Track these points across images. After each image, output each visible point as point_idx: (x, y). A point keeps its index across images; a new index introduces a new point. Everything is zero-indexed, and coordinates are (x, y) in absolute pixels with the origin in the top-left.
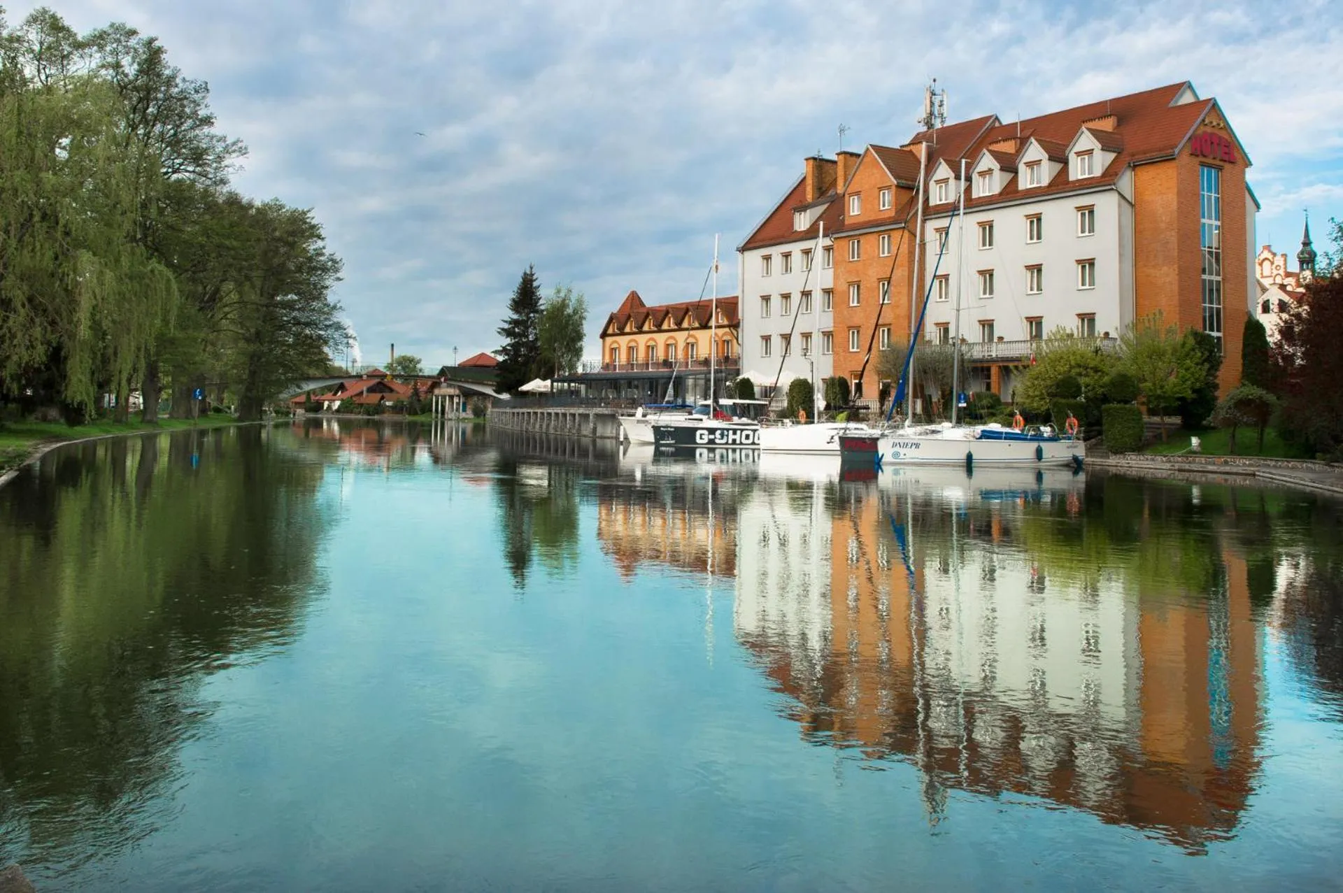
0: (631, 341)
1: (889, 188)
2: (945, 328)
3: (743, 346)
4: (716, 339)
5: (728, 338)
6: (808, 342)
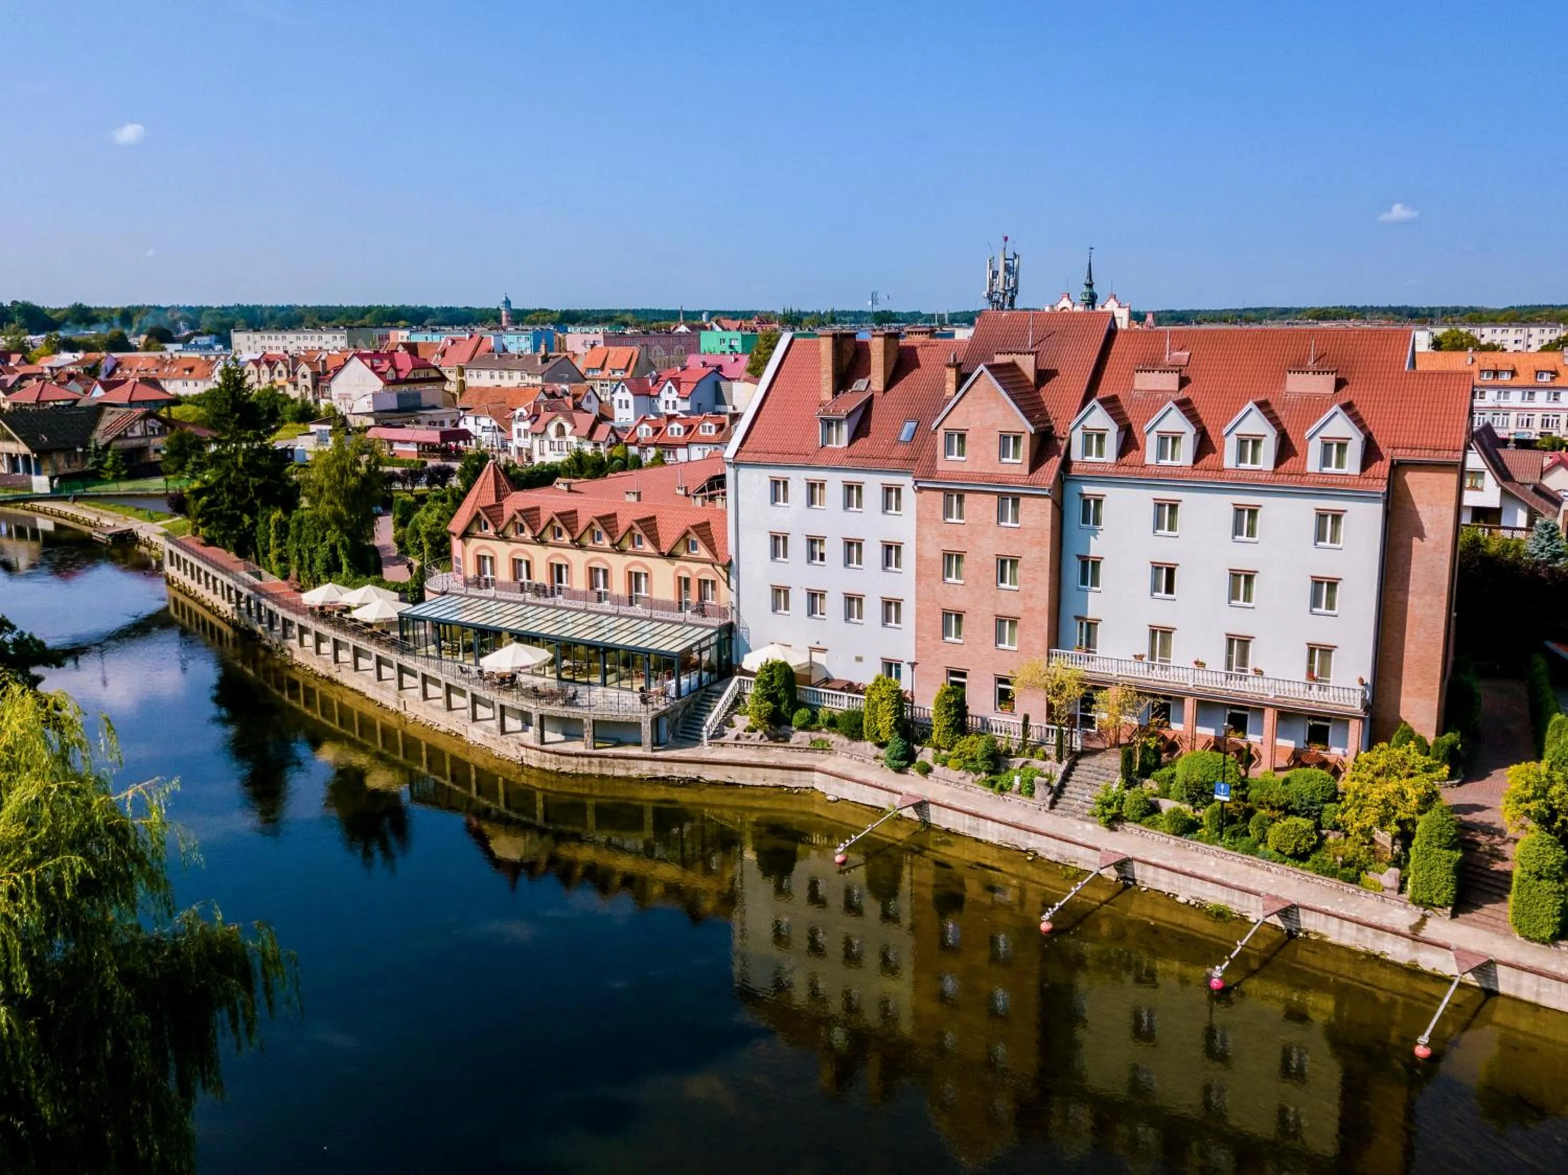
1: (1020, 434)
2: (1091, 626)
3: (738, 595)
4: (684, 574)
5: (710, 577)
6: (853, 603)
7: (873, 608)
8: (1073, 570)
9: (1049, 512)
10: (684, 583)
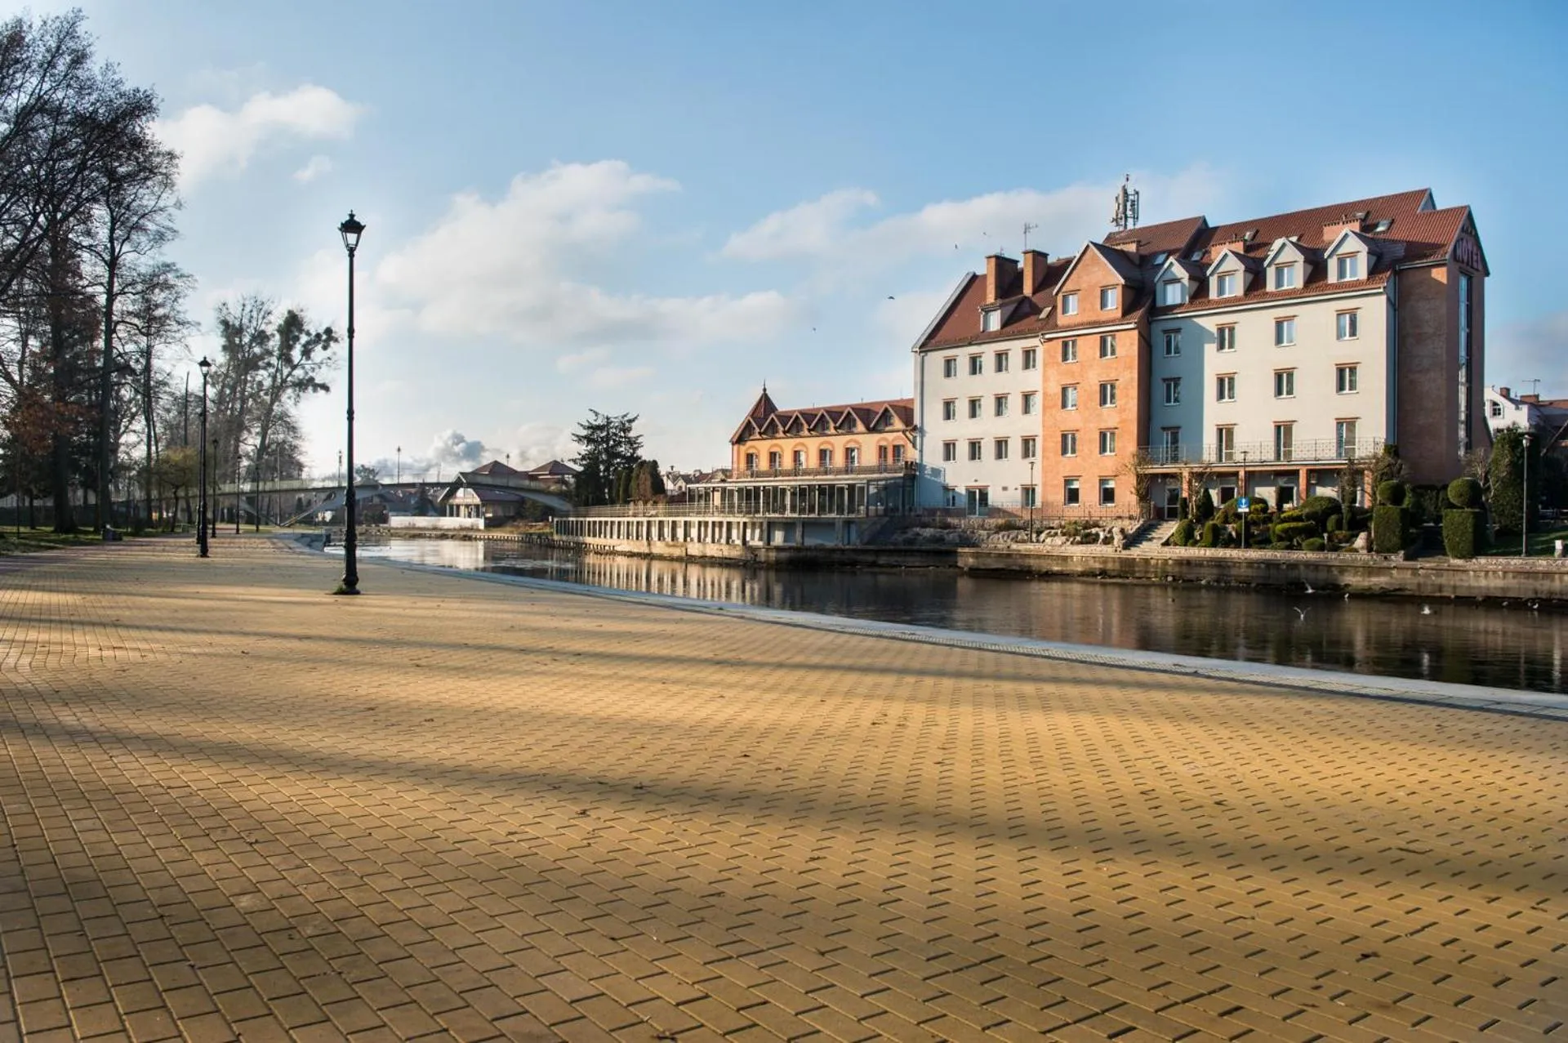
0: (772, 446)
1: (1114, 286)
2: (1175, 432)
3: (921, 451)
4: (883, 443)
5: (900, 442)
6: (1001, 447)
7: (1015, 447)
8: (1159, 390)
9: (1136, 342)
10: (882, 450)
